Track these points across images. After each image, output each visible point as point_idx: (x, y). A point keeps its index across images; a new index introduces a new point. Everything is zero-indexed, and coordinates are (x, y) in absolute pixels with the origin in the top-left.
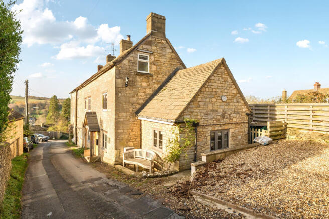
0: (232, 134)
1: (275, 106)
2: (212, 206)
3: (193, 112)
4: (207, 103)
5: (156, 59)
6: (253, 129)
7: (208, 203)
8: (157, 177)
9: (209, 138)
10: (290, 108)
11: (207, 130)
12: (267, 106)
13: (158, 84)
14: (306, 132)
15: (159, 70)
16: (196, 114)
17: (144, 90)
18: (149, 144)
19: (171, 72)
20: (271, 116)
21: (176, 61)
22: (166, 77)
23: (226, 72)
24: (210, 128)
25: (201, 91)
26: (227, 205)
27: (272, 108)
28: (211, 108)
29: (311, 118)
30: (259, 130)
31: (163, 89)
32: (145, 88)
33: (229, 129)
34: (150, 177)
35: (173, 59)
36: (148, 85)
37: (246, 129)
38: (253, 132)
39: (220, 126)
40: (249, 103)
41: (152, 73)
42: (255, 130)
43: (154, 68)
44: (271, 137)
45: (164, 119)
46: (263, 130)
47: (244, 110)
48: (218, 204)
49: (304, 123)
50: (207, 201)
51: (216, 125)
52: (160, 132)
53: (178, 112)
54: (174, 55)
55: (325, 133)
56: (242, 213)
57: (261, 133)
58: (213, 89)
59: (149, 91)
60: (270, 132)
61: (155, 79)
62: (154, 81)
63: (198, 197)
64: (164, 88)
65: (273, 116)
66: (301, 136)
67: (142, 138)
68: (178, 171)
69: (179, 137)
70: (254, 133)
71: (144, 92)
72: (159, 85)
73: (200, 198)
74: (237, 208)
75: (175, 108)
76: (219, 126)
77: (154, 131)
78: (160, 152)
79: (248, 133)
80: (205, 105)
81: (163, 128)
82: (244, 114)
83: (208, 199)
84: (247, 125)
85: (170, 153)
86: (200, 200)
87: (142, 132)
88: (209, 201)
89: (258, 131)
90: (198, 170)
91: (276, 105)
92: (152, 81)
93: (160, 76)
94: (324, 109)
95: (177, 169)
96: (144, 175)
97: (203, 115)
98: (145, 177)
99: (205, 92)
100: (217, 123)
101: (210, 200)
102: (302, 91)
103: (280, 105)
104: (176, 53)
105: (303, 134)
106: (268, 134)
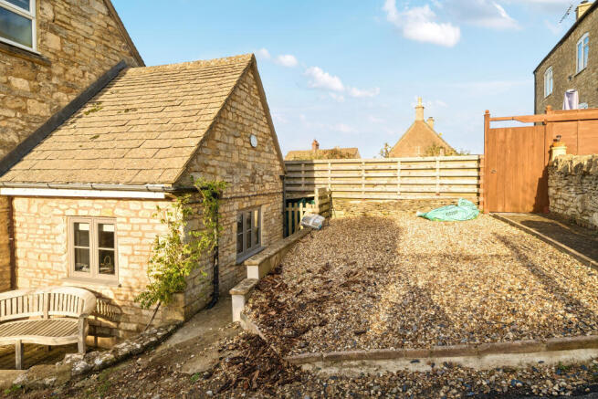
0: (264, 216)
1: (313, 164)
2: (372, 371)
3: (207, 165)
4: (230, 148)
5: (59, 17)
6: (290, 204)
7: (358, 371)
8: (129, 356)
9: (235, 225)
10: (335, 167)
11: (231, 209)
12: (300, 164)
13: (68, 93)
14: (358, 202)
15: (71, 52)
16: (212, 170)
17: (21, 104)
18: (56, 266)
19: (108, 68)
20: (307, 181)
21: (119, 42)
22: (94, 78)
23: (255, 87)
24: (236, 205)
25: (221, 117)
26: (406, 355)
27: (308, 168)
28: (237, 160)
29: (363, 181)
30: (301, 204)
31: (86, 110)
32: (25, 99)
33: (261, 206)
34: (105, 366)
35: (110, 33)
36: (36, 90)
37: (280, 205)
38: (290, 209)
39: (250, 200)
40: (284, 159)
41: (47, 55)
42: (293, 206)
43: (54, 41)
44: (320, 214)
45: (127, 183)
46: (307, 204)
47: (278, 168)
48: (382, 363)
49: (355, 189)
50: (351, 366)
51: (244, 197)
52: (100, 226)
53: (179, 164)
54: (112, 23)
55: (381, 202)
56: (447, 359)
57: (304, 209)
58: (238, 116)
59: (40, 110)
60: (320, 206)
61: (59, 76)
62: (55, 80)
63: (319, 364)
64: (89, 107)
65: (311, 181)
66: (352, 209)
67: (19, 253)
68: (181, 319)
69: (181, 229)
70: (293, 212)
71: (19, 109)
72: (72, 97)
73: (326, 367)
74: (432, 354)
75: (159, 155)
76: (247, 199)
77: (76, 225)
78: (107, 283)
79: (283, 213)
80: (227, 151)
81: (118, 212)
82: (277, 177)
83: (349, 358)
84: (281, 197)
85: (157, 277)
86: (334, 370)
87: (18, 236)
88: (353, 363)
89: (298, 206)
90: (251, 301)
91: (315, 161)
92: (48, 79)
93: (73, 70)
94: (379, 167)
95: (178, 317)
96: (80, 366)
97: (224, 173)
98: (87, 372)
99: (227, 122)
100: (246, 194)
101: (355, 360)
102: (299, 152)
103: (321, 161)
104: (119, 22)
105: (355, 205)
106: (317, 210)
